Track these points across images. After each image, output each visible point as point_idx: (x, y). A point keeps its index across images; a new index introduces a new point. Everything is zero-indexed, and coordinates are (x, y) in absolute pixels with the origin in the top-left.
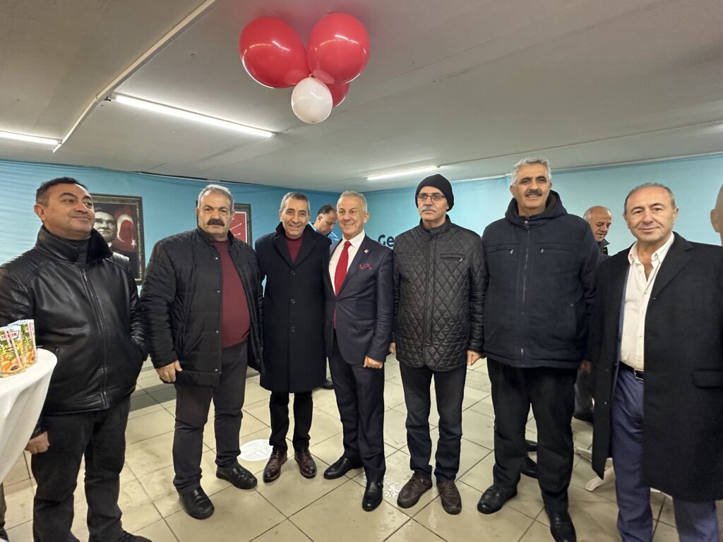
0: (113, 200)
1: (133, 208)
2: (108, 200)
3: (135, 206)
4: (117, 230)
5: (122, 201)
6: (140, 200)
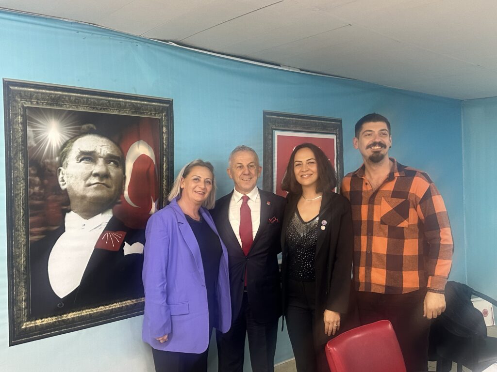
0: (119, 106)
3: (160, 120)
4: (125, 178)
5: (137, 109)
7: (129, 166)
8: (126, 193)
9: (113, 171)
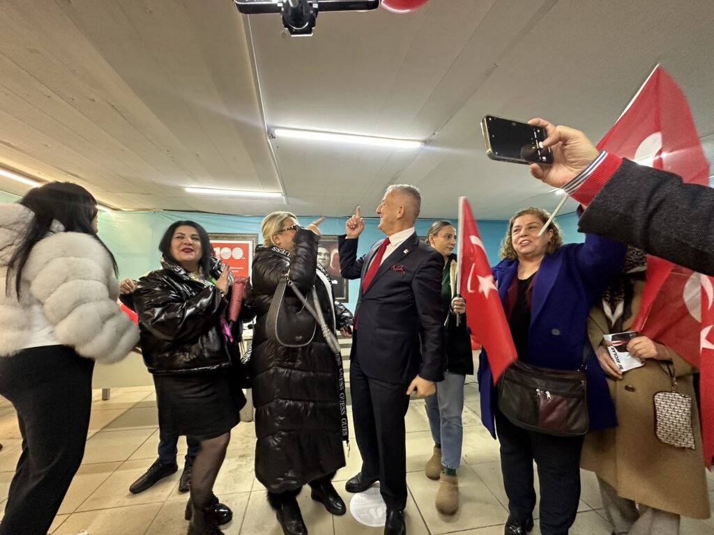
0: (329, 238)
2: (326, 239)
4: (331, 260)
7: (332, 256)
8: (331, 265)
9: (327, 258)
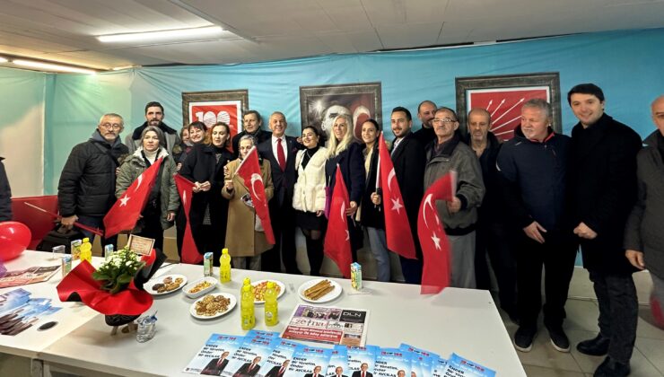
0: (350, 90)
1: (370, 97)
2: (344, 90)
4: (353, 125)
6: (378, 86)
7: (355, 119)
